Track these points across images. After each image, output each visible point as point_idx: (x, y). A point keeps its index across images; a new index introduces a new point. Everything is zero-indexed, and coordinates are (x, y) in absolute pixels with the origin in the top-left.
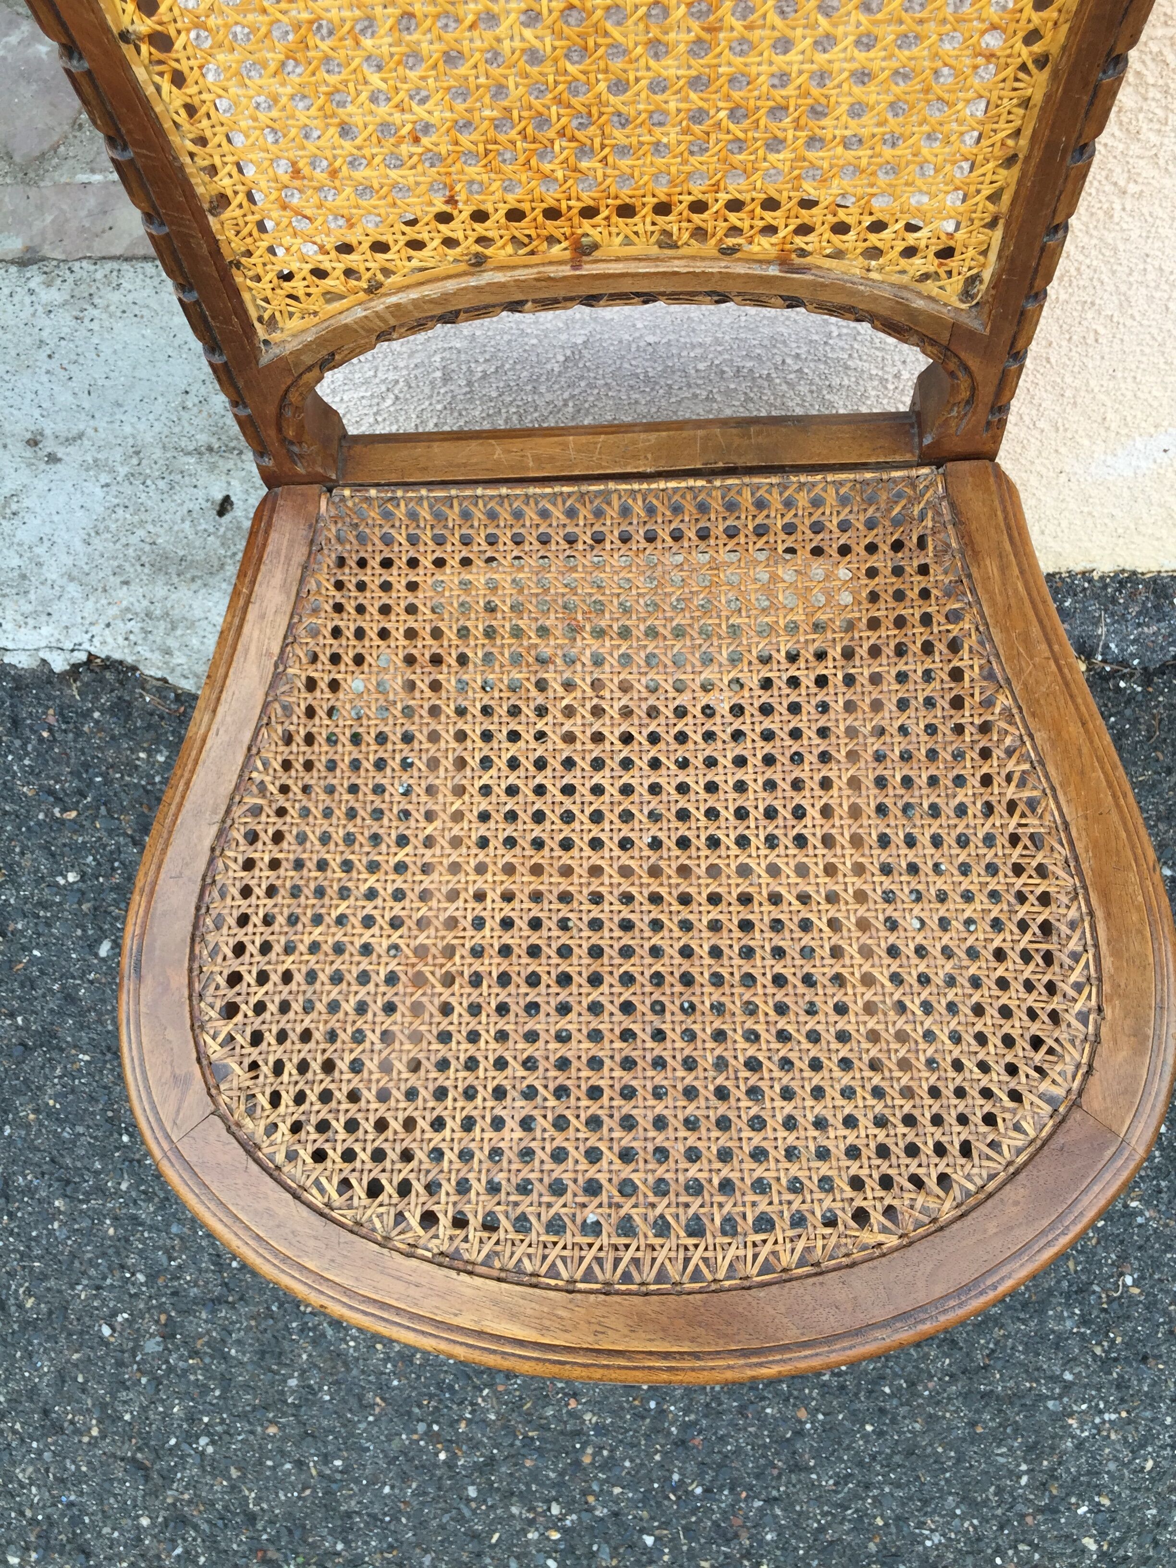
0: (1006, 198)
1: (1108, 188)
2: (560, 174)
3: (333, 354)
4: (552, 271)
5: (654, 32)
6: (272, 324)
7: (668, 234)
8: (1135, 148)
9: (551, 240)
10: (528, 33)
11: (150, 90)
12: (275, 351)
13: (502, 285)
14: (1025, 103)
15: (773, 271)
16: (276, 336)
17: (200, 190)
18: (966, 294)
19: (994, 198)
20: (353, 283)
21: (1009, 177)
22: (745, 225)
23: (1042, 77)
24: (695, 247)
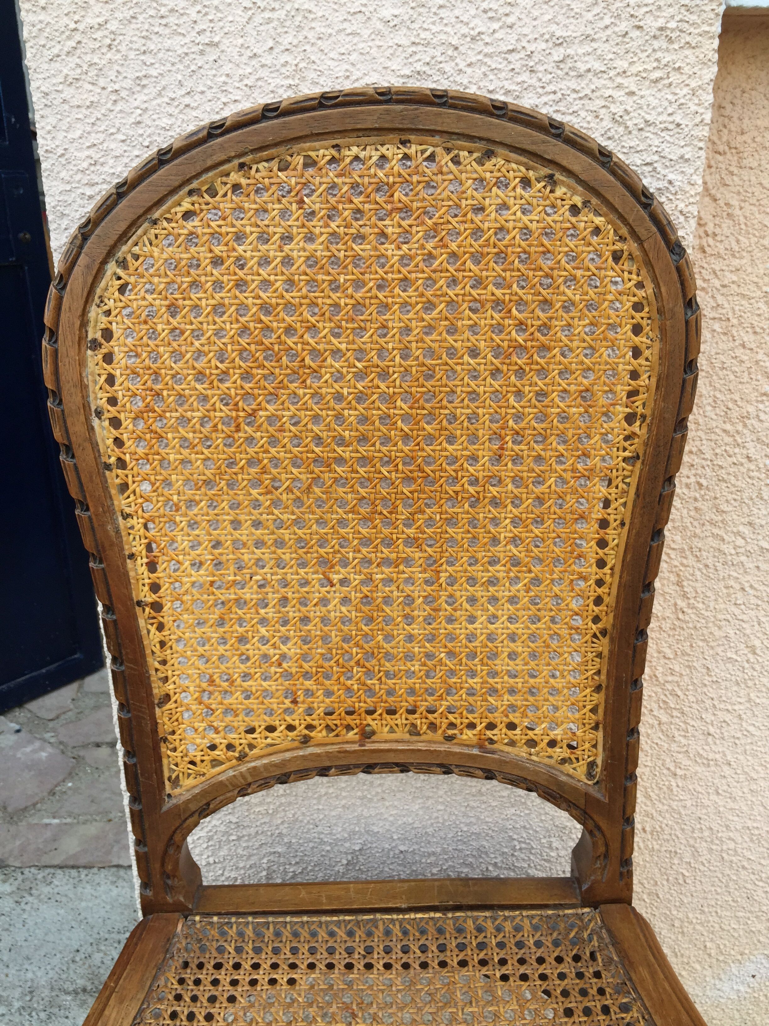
0: (601, 711)
1: (665, 771)
2: (355, 687)
3: (208, 804)
4: (348, 747)
5: (407, 610)
6: (175, 782)
7: (414, 725)
8: (674, 747)
9: (349, 728)
10: (344, 609)
11: (144, 632)
12: (174, 801)
13: (318, 755)
14: (600, 655)
15: (475, 751)
16: (177, 791)
17: (155, 691)
18: (590, 775)
19: (594, 710)
20: (230, 753)
21: (599, 698)
22: (458, 722)
23: (605, 641)
24: (430, 735)
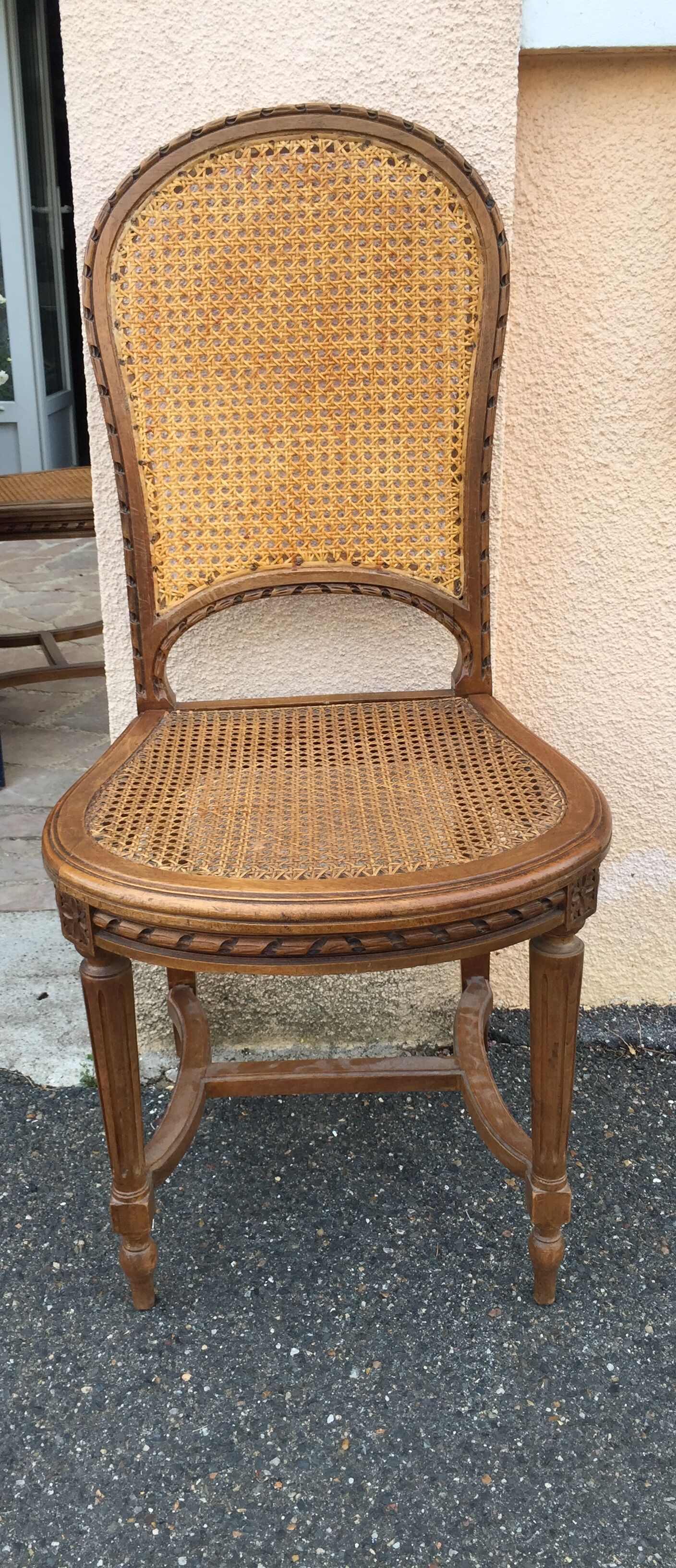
0: (461, 538)
2: (289, 525)
3: (185, 620)
4: (285, 571)
5: (324, 464)
6: (163, 604)
7: (330, 554)
9: (285, 557)
10: (280, 464)
11: (143, 484)
12: (162, 618)
13: (264, 577)
14: (457, 495)
15: (374, 573)
16: (165, 610)
17: (150, 530)
18: (456, 592)
19: (456, 539)
20: (202, 580)
21: (459, 529)
22: (361, 550)
23: (461, 484)
24: (342, 562)
